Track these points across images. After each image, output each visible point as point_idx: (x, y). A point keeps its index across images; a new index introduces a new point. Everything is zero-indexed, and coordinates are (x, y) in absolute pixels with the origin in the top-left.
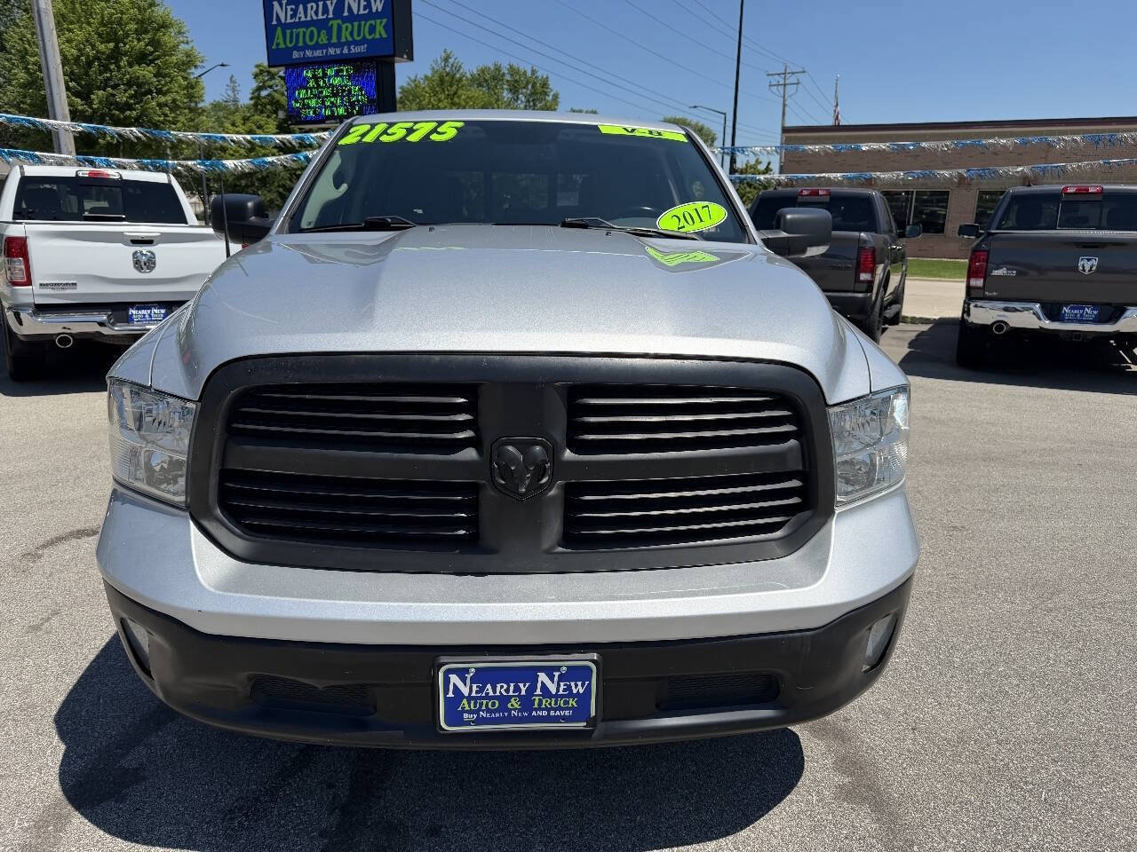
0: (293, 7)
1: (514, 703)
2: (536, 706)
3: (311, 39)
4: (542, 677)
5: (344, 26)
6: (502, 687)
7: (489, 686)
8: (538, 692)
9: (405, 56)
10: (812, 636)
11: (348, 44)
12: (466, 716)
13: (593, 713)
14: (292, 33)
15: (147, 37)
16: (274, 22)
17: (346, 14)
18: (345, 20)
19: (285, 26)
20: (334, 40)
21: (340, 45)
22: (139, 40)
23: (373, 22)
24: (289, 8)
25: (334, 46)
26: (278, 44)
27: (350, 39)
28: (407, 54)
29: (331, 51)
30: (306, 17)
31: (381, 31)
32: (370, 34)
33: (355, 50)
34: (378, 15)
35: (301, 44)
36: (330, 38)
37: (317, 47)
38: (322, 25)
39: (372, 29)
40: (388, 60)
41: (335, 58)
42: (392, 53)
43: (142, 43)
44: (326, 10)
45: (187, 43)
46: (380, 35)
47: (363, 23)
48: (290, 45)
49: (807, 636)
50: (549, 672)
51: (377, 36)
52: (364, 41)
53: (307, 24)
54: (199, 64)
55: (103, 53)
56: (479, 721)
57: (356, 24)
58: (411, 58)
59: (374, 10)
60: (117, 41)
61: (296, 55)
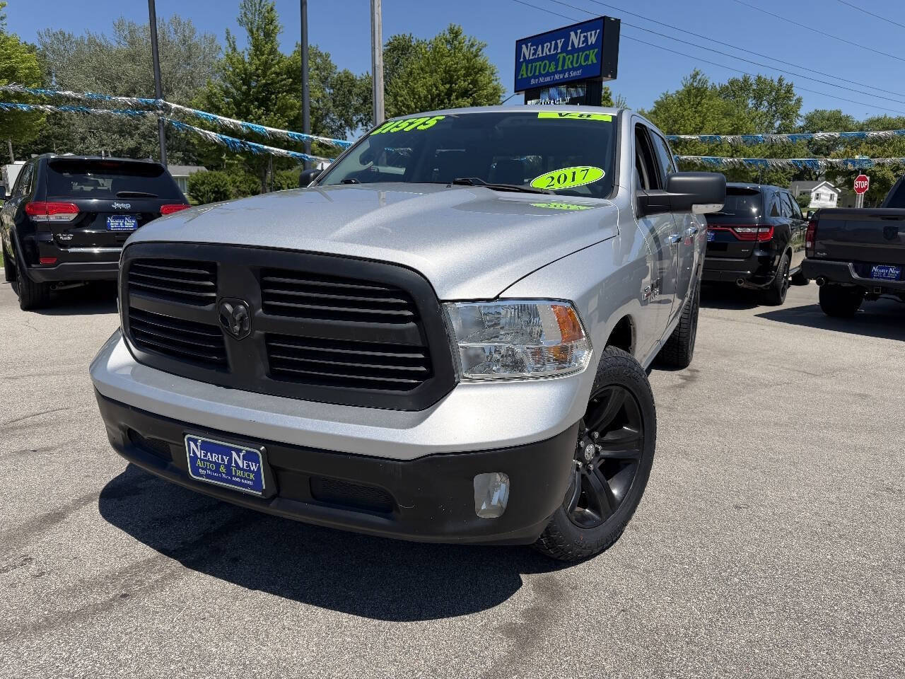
0: (535, 47)
1: (222, 469)
2: (234, 474)
3: (544, 70)
4: (234, 454)
5: (567, 58)
6: (215, 456)
7: (209, 454)
8: (233, 464)
9: (610, 76)
10: (402, 466)
11: (569, 70)
12: (200, 470)
13: (264, 488)
14: (532, 66)
15: (470, 79)
16: (522, 60)
17: (570, 48)
18: (568, 53)
19: (528, 62)
20: (560, 69)
21: (563, 72)
22: (465, 81)
23: (588, 52)
24: (532, 48)
25: (560, 73)
26: (522, 75)
27: (570, 66)
28: (611, 74)
29: (557, 77)
30: (542, 53)
31: (593, 58)
32: (585, 62)
33: (573, 74)
34: (592, 47)
35: (537, 73)
36: (556, 68)
37: (548, 74)
38: (552, 58)
39: (587, 58)
40: (598, 79)
41: (560, 81)
42: (599, 74)
43: (466, 83)
44: (556, 47)
45: (496, 80)
46: (592, 61)
47: (581, 54)
48: (530, 75)
49: (399, 465)
50: (238, 451)
51: (590, 63)
52: (580, 67)
53: (542, 59)
54: (501, 94)
55: (443, 92)
56: (208, 476)
57: (576, 55)
58: (614, 77)
59: (589, 44)
60: (451, 82)
61: (533, 82)
